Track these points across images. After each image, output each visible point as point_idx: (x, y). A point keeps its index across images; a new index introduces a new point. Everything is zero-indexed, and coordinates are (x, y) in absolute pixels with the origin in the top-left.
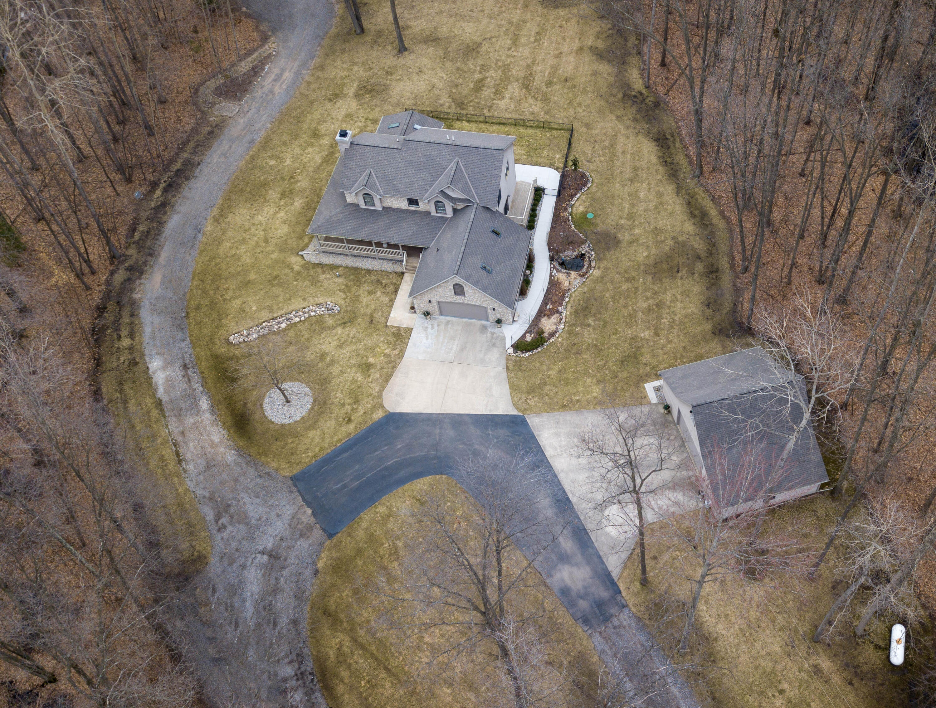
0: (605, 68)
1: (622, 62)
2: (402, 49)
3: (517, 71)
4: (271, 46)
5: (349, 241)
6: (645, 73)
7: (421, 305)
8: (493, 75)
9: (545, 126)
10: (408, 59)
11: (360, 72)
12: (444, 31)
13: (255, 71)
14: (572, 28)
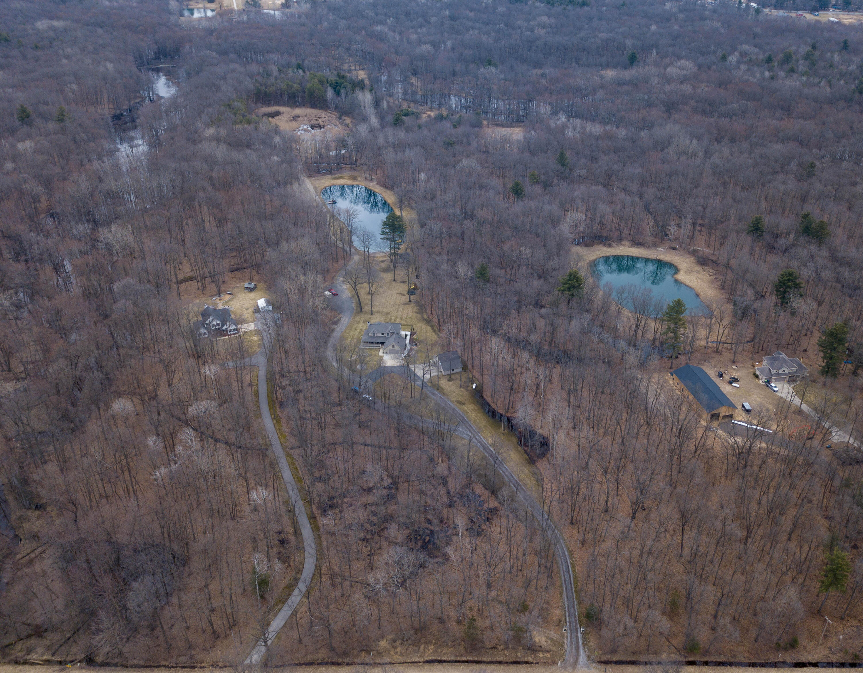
0: (418, 315)
1: (422, 314)
2: (372, 314)
3: (399, 316)
4: (341, 315)
5: (367, 342)
6: (427, 315)
7: (385, 351)
8: (393, 318)
9: (406, 325)
10: (373, 316)
11: (363, 319)
12: (381, 310)
13: (339, 320)
14: (410, 308)
